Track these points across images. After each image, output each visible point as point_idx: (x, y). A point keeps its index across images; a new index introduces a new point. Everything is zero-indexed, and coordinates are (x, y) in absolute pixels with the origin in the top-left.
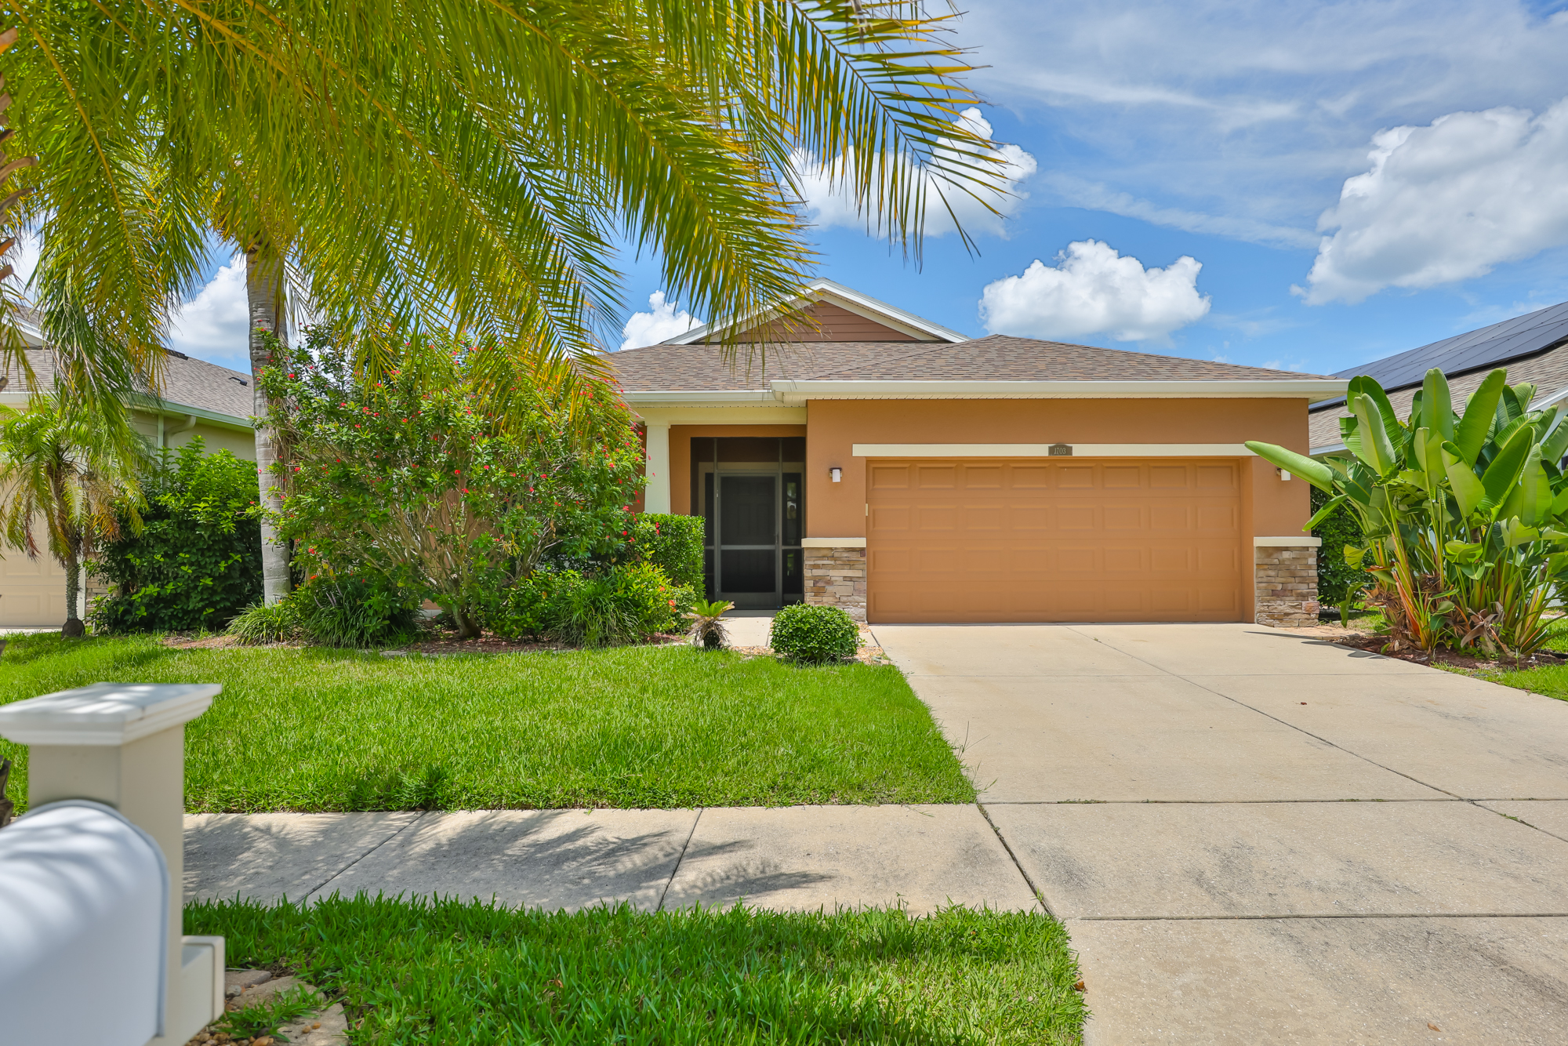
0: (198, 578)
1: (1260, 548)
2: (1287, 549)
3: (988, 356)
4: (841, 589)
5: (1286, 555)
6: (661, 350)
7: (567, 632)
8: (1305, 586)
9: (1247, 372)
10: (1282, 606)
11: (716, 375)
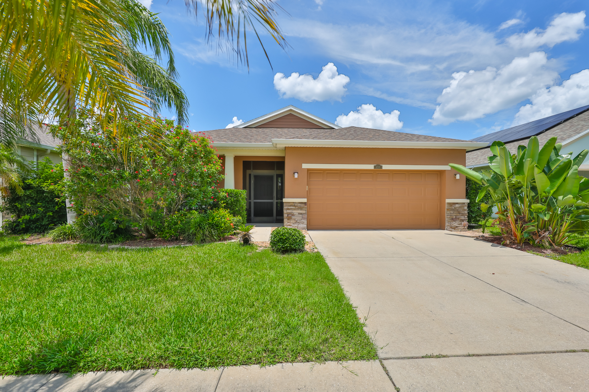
0: (46, 212)
1: (448, 203)
2: (457, 203)
3: (351, 133)
4: (298, 218)
5: (457, 206)
6: (233, 129)
7: (188, 237)
8: (463, 217)
9: (444, 139)
10: (455, 224)
11: (252, 138)
